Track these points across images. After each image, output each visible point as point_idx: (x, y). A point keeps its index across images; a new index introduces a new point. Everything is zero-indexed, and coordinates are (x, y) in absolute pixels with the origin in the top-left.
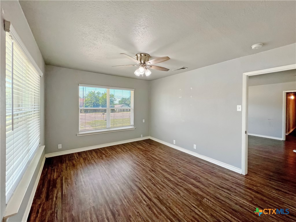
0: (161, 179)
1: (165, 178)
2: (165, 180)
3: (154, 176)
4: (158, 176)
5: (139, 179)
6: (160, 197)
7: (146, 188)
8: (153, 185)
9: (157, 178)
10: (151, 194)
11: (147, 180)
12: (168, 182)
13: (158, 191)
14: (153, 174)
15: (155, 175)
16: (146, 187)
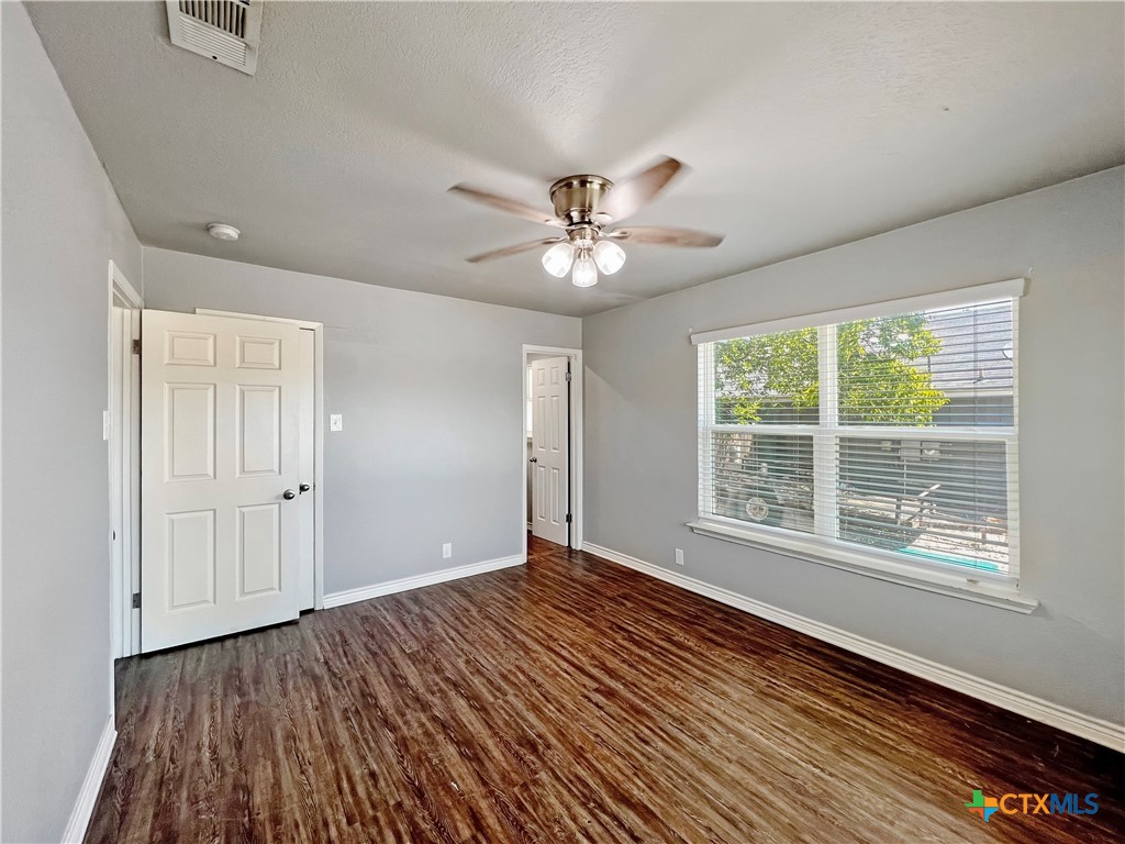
0: (506, 702)
1: (489, 707)
2: (492, 700)
3: (531, 717)
4: (511, 716)
5: (590, 700)
6: (522, 653)
7: (561, 672)
8: (539, 679)
9: (520, 706)
10: (545, 659)
11: (560, 699)
12: (484, 690)
13: (525, 666)
14: (532, 727)
15: (525, 720)
16: (560, 676)
